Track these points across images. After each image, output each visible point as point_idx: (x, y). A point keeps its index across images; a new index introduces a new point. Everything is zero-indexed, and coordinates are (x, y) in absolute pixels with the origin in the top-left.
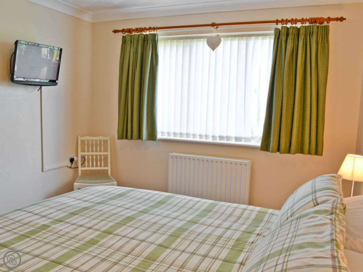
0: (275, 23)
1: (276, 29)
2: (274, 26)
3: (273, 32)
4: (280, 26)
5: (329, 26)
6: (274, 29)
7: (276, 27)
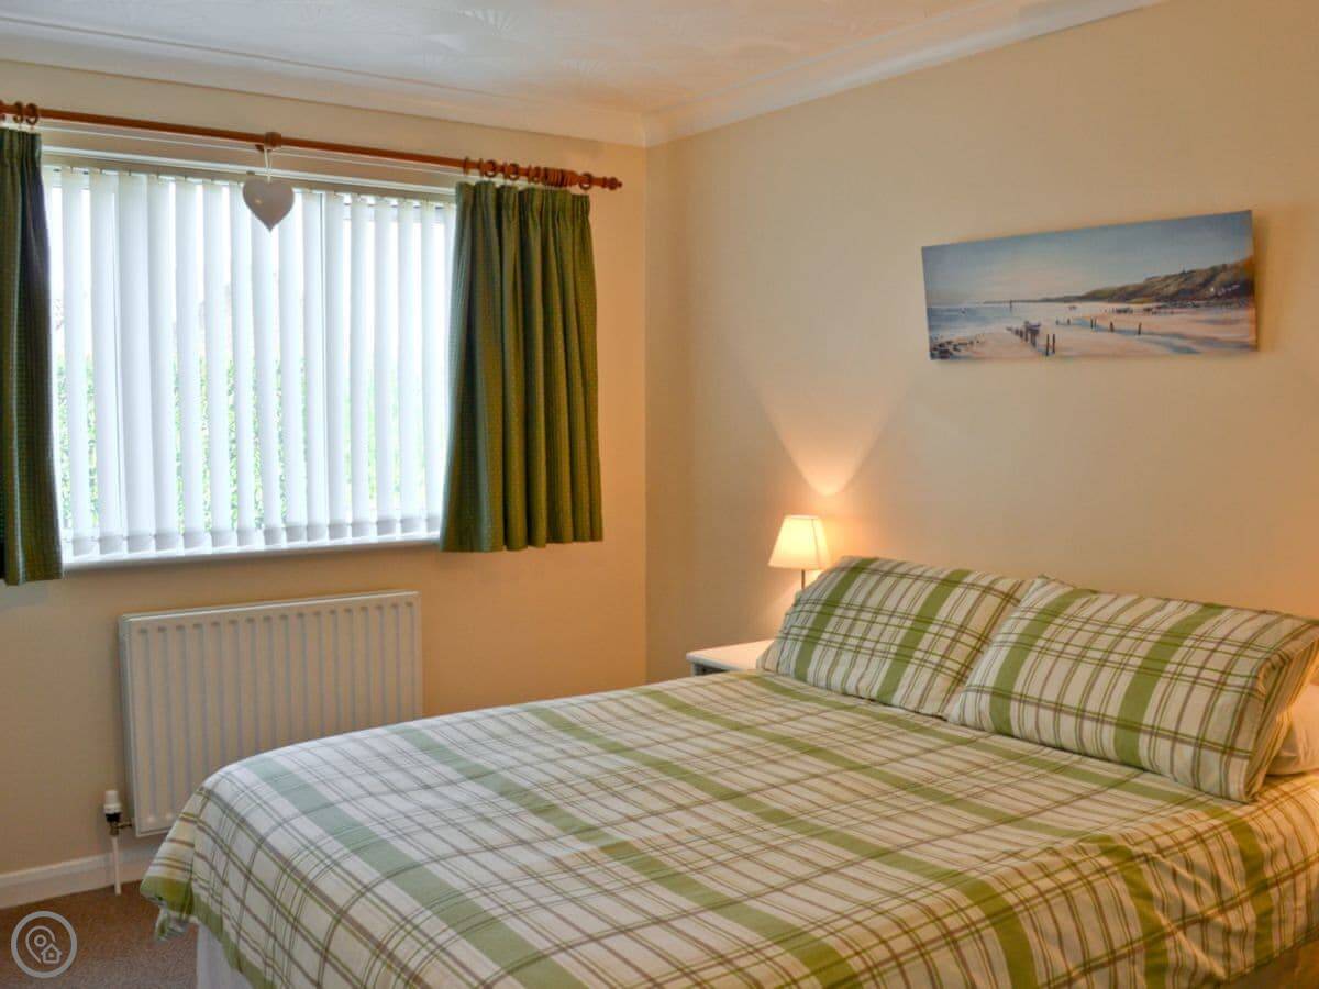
0: (460, 169)
1: (462, 187)
2: (458, 175)
3: (452, 191)
4: (474, 178)
5: (587, 197)
6: (455, 185)
7: (464, 180)
